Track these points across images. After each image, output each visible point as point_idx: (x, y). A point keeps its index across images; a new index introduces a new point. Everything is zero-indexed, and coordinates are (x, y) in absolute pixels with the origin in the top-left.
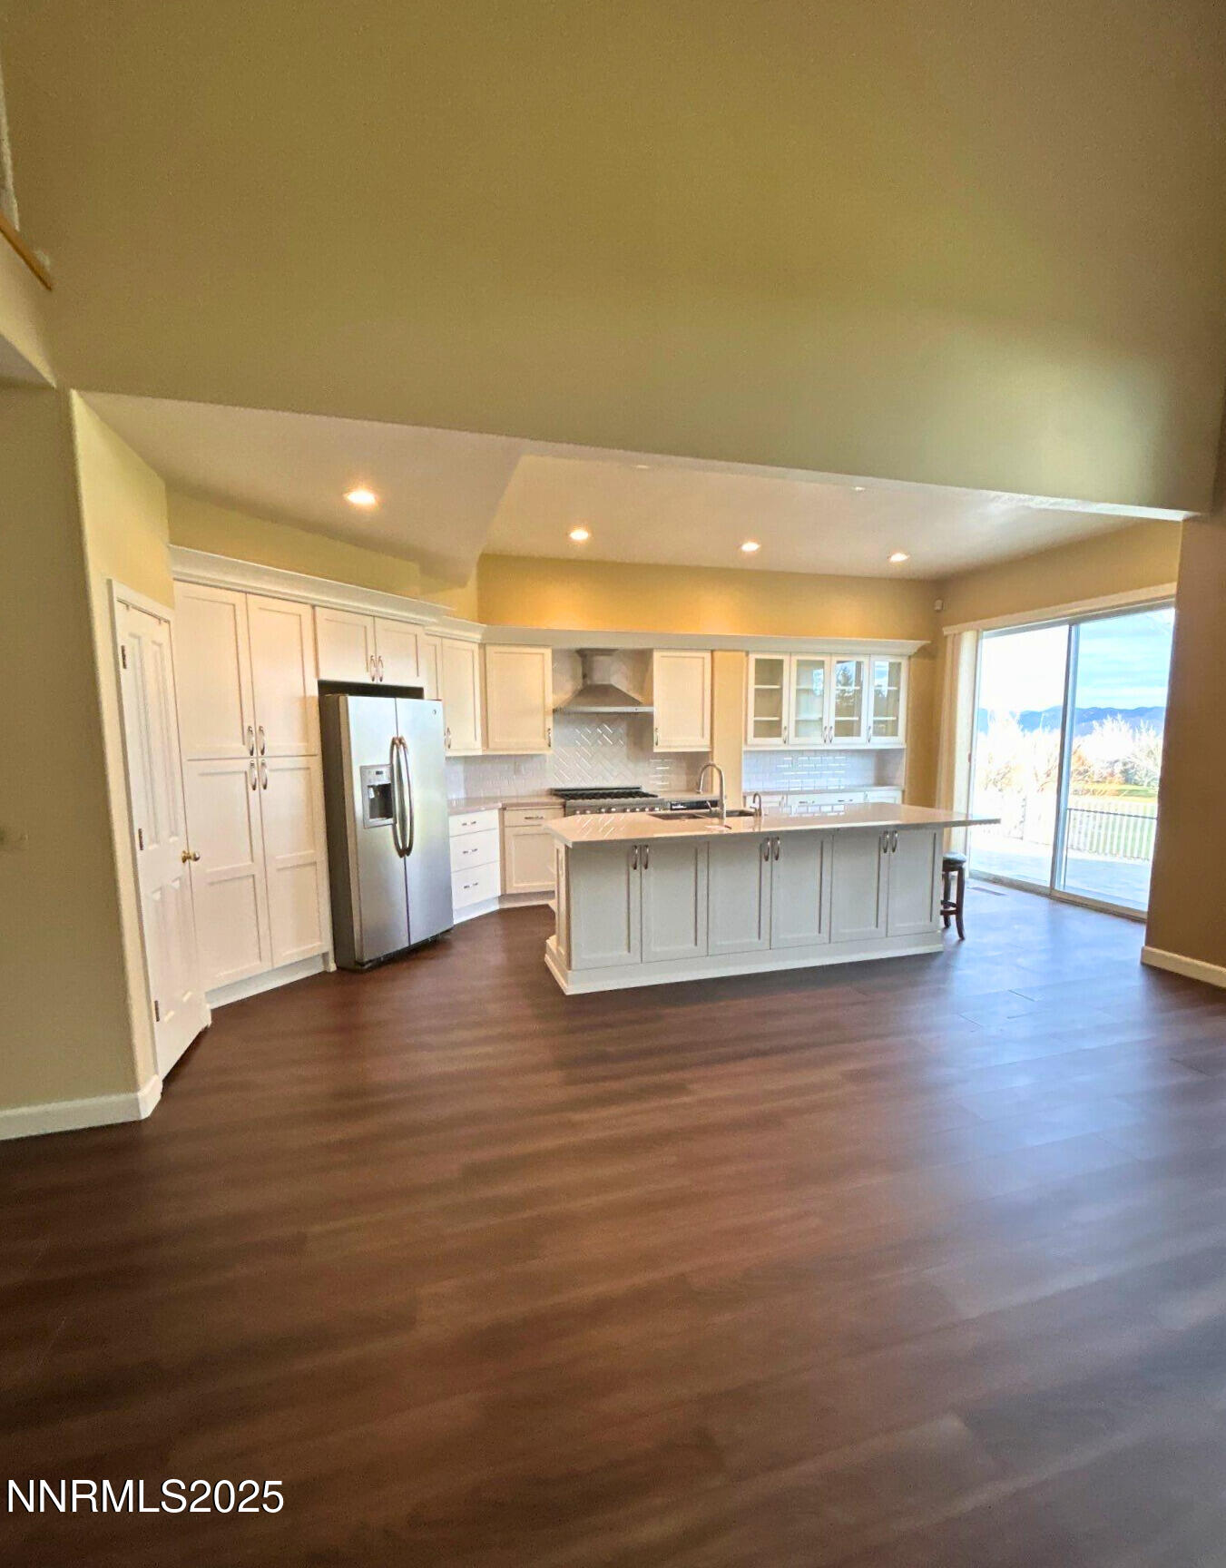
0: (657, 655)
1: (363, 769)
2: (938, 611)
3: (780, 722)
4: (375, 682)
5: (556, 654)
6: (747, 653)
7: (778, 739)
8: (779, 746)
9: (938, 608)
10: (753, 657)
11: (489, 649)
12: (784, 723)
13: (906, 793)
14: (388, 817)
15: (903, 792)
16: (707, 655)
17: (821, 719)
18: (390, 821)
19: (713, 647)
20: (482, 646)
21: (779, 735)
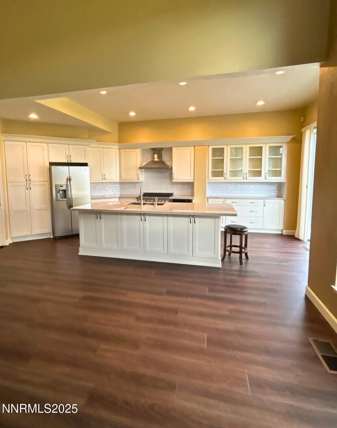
0: (174, 149)
1: (56, 186)
2: (303, 122)
3: (223, 171)
4: (69, 162)
5: (143, 150)
6: (209, 146)
7: (222, 177)
8: (223, 180)
9: (302, 120)
10: (211, 148)
11: (121, 150)
12: (224, 172)
13: (286, 201)
14: (66, 198)
15: (285, 200)
16: (193, 148)
17: (242, 170)
18: (66, 199)
19: (194, 144)
20: (119, 150)
21: (223, 176)
